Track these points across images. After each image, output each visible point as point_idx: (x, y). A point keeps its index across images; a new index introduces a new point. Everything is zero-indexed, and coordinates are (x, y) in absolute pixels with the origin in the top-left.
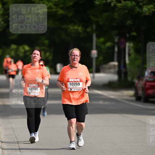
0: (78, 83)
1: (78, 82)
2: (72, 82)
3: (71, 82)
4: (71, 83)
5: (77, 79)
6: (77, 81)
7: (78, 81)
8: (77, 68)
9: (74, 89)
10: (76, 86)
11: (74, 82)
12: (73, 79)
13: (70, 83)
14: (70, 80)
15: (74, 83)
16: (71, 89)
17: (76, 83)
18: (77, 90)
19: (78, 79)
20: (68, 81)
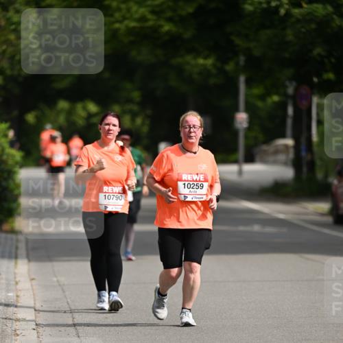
0: (200, 183)
2: (188, 181)
3: (185, 181)
4: (186, 183)
5: (197, 174)
6: (198, 180)
7: (201, 180)
8: (195, 153)
9: (192, 196)
10: (195, 190)
11: (193, 181)
12: (189, 176)
13: (184, 184)
14: (184, 177)
15: (191, 183)
17: (195, 183)
18: (196, 198)
19: (202, 175)
20: (181, 180)
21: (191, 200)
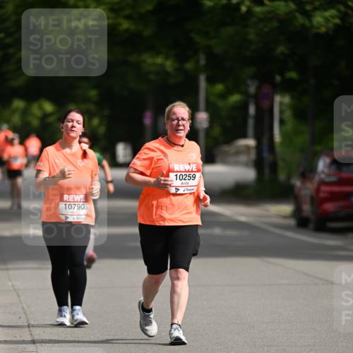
0: (192, 174)
1: (192, 171)
2: (180, 171)
3: (178, 172)
4: (179, 174)
5: (189, 164)
6: (190, 170)
7: (194, 170)
9: (184, 188)
10: (187, 181)
12: (181, 166)
13: (176, 175)
14: (176, 168)
15: (183, 174)
16: (177, 189)
17: (188, 174)
18: (188, 190)
19: (194, 165)
20: (173, 171)
21: (183, 192)
